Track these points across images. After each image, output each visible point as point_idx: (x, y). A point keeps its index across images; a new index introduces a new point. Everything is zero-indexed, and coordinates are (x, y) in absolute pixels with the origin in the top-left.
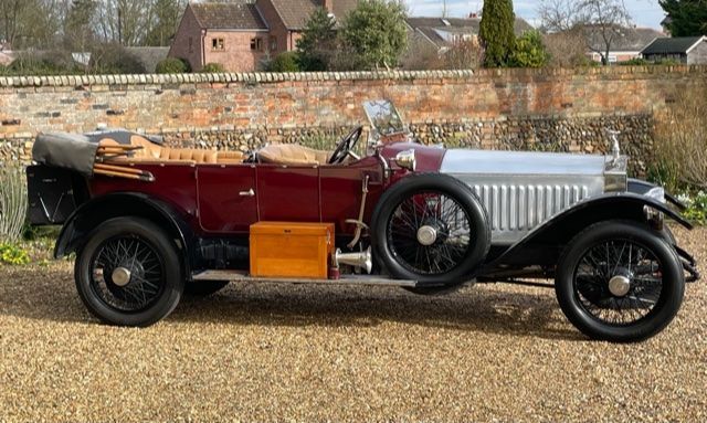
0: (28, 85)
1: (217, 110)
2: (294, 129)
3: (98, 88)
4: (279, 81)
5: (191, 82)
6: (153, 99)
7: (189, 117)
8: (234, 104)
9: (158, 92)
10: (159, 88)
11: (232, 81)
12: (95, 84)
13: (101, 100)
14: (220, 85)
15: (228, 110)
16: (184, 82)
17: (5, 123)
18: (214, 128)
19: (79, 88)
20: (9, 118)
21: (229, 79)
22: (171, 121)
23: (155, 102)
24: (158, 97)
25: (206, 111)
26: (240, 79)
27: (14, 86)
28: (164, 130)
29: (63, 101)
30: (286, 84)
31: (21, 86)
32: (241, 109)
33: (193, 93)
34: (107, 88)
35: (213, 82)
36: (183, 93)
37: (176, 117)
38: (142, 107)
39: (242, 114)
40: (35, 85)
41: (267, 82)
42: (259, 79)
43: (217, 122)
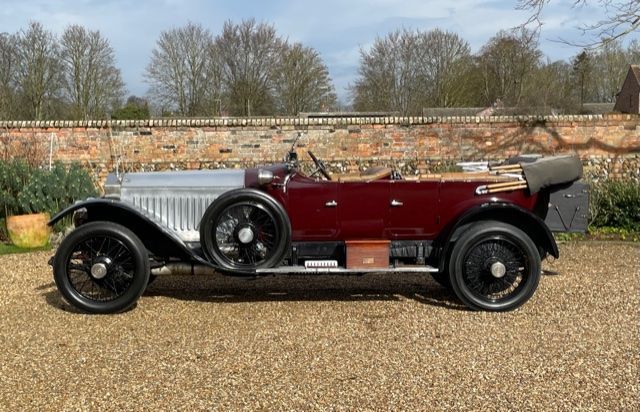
0: (237, 125)
1: (377, 145)
2: (439, 161)
3: (286, 128)
4: (428, 123)
5: (356, 124)
6: (328, 136)
7: (356, 150)
8: (391, 141)
9: (331, 131)
10: (332, 128)
11: (389, 123)
12: (284, 125)
13: (289, 136)
14: (380, 126)
15: (386, 145)
16: (351, 124)
17: (222, 151)
18: (375, 158)
19: (273, 128)
20: (224, 148)
21: (387, 122)
22: (341, 153)
23: (329, 139)
24: (331, 135)
25: (368, 146)
26: (396, 122)
27: (228, 126)
28: (336, 159)
29: (262, 137)
30: (434, 126)
31: (232, 125)
32: (396, 144)
33: (358, 131)
34: (293, 127)
35: (374, 124)
36: (351, 132)
37: (345, 149)
38: (319, 141)
39: (398, 148)
40: (242, 125)
41: (418, 124)
42: (411, 122)
43: (376, 154)
